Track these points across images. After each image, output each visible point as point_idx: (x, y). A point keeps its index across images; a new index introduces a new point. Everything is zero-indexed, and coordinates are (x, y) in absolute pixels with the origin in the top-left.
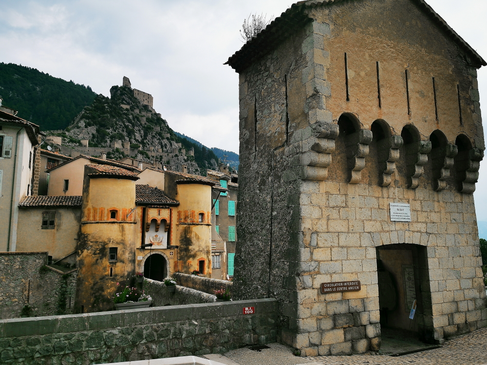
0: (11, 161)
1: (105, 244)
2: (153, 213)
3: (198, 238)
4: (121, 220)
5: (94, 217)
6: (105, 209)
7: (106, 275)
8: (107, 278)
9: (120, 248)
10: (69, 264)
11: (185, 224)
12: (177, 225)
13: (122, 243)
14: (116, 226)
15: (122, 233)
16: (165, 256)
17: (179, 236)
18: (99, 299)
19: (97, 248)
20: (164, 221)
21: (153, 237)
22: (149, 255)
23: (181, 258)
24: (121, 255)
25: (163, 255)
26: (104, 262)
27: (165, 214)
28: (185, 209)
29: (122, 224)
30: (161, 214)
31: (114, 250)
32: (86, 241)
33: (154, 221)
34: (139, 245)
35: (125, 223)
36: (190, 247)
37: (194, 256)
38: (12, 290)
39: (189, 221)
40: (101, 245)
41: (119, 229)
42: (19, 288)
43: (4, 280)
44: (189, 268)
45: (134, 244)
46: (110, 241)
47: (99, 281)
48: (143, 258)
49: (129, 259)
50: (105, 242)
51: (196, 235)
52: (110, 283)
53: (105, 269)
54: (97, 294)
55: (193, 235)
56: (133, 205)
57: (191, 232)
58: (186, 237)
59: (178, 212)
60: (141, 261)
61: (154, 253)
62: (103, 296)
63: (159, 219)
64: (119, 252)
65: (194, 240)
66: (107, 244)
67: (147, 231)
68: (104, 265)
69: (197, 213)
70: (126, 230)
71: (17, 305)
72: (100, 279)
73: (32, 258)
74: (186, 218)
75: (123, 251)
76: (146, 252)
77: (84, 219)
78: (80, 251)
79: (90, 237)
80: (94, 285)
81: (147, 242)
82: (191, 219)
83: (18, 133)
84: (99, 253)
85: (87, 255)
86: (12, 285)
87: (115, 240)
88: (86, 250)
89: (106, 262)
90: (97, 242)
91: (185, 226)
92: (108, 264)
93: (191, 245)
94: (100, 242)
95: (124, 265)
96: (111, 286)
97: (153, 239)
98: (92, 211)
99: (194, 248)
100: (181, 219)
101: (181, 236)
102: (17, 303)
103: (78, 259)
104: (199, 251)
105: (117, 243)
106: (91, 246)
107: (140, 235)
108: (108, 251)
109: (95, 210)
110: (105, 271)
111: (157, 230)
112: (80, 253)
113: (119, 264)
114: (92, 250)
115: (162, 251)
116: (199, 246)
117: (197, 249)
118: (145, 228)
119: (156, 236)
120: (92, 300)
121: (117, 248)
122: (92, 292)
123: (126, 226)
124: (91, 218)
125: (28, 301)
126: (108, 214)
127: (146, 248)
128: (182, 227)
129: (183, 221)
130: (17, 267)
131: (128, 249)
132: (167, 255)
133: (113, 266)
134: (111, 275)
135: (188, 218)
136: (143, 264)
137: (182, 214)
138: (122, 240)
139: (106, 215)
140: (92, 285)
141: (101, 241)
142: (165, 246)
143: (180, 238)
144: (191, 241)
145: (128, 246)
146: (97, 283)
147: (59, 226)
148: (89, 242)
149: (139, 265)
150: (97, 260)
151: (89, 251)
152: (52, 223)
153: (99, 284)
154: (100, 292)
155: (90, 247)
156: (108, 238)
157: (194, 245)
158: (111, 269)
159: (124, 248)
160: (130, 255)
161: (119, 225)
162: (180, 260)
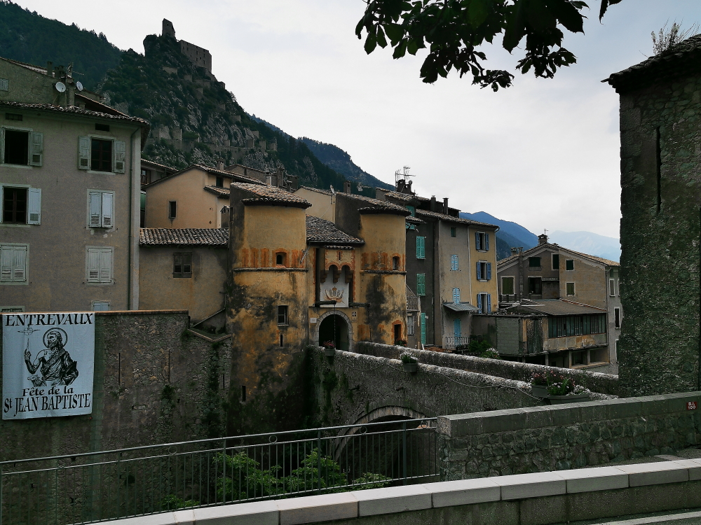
0: (125, 179)
1: (271, 301)
2: (331, 258)
3: (393, 293)
4: (290, 266)
5: (254, 262)
6: (269, 251)
7: (275, 345)
8: (276, 348)
9: (291, 306)
10: (215, 328)
11: (374, 272)
12: (362, 274)
13: (293, 300)
14: (285, 276)
15: (293, 285)
16: (346, 318)
17: (365, 289)
18: (268, 377)
19: (261, 307)
20: (346, 267)
21: (330, 291)
22: (325, 317)
23: (369, 321)
24: (293, 316)
25: (343, 316)
26: (271, 326)
27: (347, 258)
28: (374, 251)
29: (293, 273)
30: (342, 258)
31: (283, 309)
32: (243, 295)
33: (333, 267)
34: (312, 303)
35: (297, 271)
36: (382, 306)
37: (387, 319)
38: (149, 364)
39: (379, 268)
40: (266, 302)
41: (289, 279)
42: (157, 362)
43: (139, 350)
44: (381, 335)
45: (306, 300)
46: (278, 297)
47: (266, 353)
48: (318, 320)
49: (302, 322)
50: (272, 298)
51: (390, 287)
52: (281, 356)
53: (273, 335)
54: (265, 371)
55: (385, 288)
56: (304, 246)
57: (383, 284)
58: (375, 291)
59: (362, 255)
60: (315, 325)
61: (332, 313)
62: (272, 374)
63: (339, 264)
64: (291, 312)
65: (387, 296)
66: (274, 301)
67: (322, 283)
68: (272, 330)
69: (390, 257)
70: (297, 281)
71: (156, 384)
72: (268, 350)
73: (171, 320)
74: (375, 263)
75: (295, 311)
76: (322, 312)
77: (238, 265)
78: (233, 310)
79: (249, 291)
80: (260, 357)
81: (322, 299)
82: (382, 265)
83: (132, 137)
84: (263, 314)
85: (247, 316)
86: (149, 356)
87: (284, 296)
88: (243, 310)
89: (274, 326)
90: (260, 298)
91: (374, 275)
92: (277, 329)
93: (383, 303)
94: (265, 298)
95: (297, 330)
96: (282, 360)
97: (331, 294)
98: (250, 253)
99: (388, 306)
100: (368, 265)
101: (368, 290)
102: (155, 382)
103: (230, 321)
104: (394, 311)
105: (288, 300)
106: (252, 304)
107: (313, 288)
108: (276, 310)
109: (255, 252)
110: (274, 340)
111: (335, 281)
112: (234, 313)
113: (291, 329)
114: (253, 309)
115: (343, 311)
116: (394, 305)
117: (391, 308)
118: (320, 277)
120: (258, 378)
121: (287, 307)
122: (257, 367)
123: (298, 275)
124: (250, 264)
125: (169, 379)
126: (273, 258)
127: (321, 306)
128: (368, 277)
129: (370, 267)
130: (154, 332)
131: (301, 308)
132: (349, 316)
133: (283, 332)
134: (282, 345)
135: (378, 263)
136: (317, 329)
137: (370, 257)
138: (293, 295)
139: (270, 259)
140: (257, 358)
141: (265, 296)
142: (345, 303)
144: (383, 296)
145: (300, 303)
146: (263, 355)
147: (198, 273)
148: (248, 298)
149: (313, 330)
150: (262, 323)
151: (249, 311)
152: (188, 269)
153: (266, 356)
154: (268, 368)
155: (249, 305)
156: (275, 293)
157: (387, 302)
158: (282, 337)
159: (297, 307)
160: (303, 317)
161: (289, 274)
162: (367, 323)
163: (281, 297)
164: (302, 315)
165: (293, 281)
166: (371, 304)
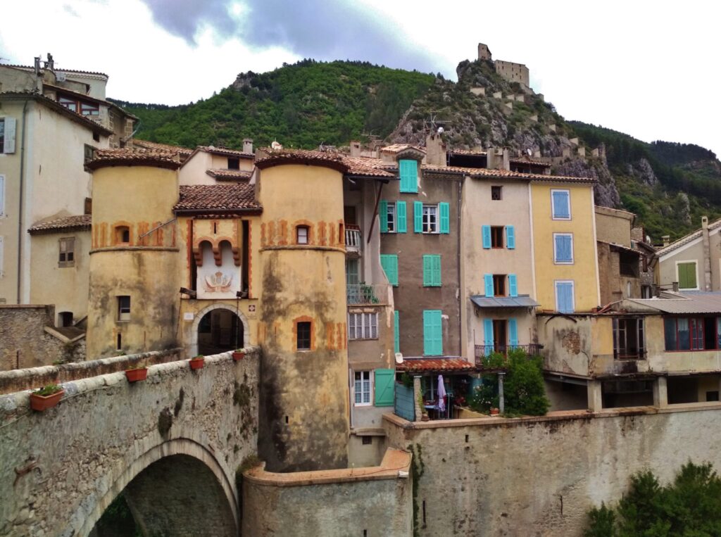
0: (17, 159)
1: (108, 289)
2: (202, 230)
4: (135, 244)
5: (96, 241)
6: (107, 225)
7: (111, 347)
8: (112, 351)
9: (134, 297)
11: (270, 249)
12: (261, 252)
13: (138, 288)
14: (126, 257)
15: (140, 269)
16: (239, 314)
17: (262, 273)
19: (98, 298)
20: (225, 244)
21: (212, 277)
22: (206, 311)
23: (264, 317)
24: (138, 311)
25: (234, 311)
26: (106, 322)
27: (228, 230)
28: (272, 219)
29: (139, 252)
30: (218, 231)
31: (124, 301)
33: (206, 244)
35: (145, 250)
36: (278, 295)
37: (283, 313)
39: (276, 243)
40: (103, 291)
41: (132, 262)
44: (277, 337)
46: (116, 285)
48: (195, 316)
49: (154, 318)
50: (109, 286)
51: (290, 269)
53: (108, 334)
55: (283, 269)
56: (167, 216)
57: (279, 264)
58: (271, 275)
59: (262, 226)
60: (191, 322)
61: (217, 306)
63: (215, 239)
64: (134, 303)
65: (286, 281)
66: (111, 289)
67: (201, 266)
68: (107, 327)
69: (291, 226)
70: (146, 262)
72: (102, 353)
73: (21, 315)
74: (272, 236)
75: (142, 303)
76: (201, 305)
79: (92, 278)
81: (199, 286)
82: (280, 238)
83: (25, 112)
84: (100, 307)
87: (125, 283)
89: (110, 323)
91: (271, 252)
92: (114, 326)
93: (280, 291)
94: (103, 287)
95: (144, 328)
97: (213, 280)
98: (94, 231)
99: (285, 296)
100: (266, 239)
104: (296, 302)
105: (130, 288)
106: (93, 294)
107: (186, 273)
108: (114, 302)
109: (96, 228)
110: (109, 340)
111: (219, 263)
113: (132, 327)
114: (94, 301)
115: (233, 303)
116: (297, 293)
117: (292, 298)
118: (194, 259)
119: (219, 274)
121: (128, 298)
123: (149, 257)
124: (99, 243)
126: (114, 235)
127: (200, 297)
128: (266, 256)
129: (267, 243)
132: (243, 311)
133: (121, 330)
134: (119, 348)
135: (275, 236)
136: (195, 327)
137: (267, 228)
138: (139, 282)
139: (109, 236)
141: (102, 283)
143: (264, 276)
144: (279, 282)
145: (153, 293)
147: (80, 261)
148: (91, 287)
149: (188, 330)
151: (91, 303)
152: (71, 257)
156: (113, 280)
157: (286, 290)
158: (119, 336)
159: (144, 298)
160: (157, 311)
161: (133, 254)
162: (262, 320)
163: (121, 285)
164: (155, 308)
165: (140, 263)
166: (266, 293)
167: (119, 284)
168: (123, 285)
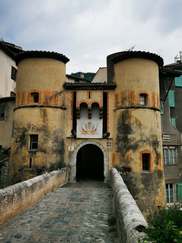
1: (25, 130)
3: (140, 125)
4: (42, 103)
5: (18, 102)
6: (26, 92)
7: (25, 166)
8: (25, 169)
9: (40, 135)
11: (123, 108)
12: (115, 111)
13: (43, 130)
14: (37, 111)
15: (44, 118)
16: (101, 147)
17: (116, 123)
19: (18, 136)
21: (86, 125)
22: (81, 146)
23: (119, 150)
24: (43, 144)
25: (98, 145)
26: (23, 151)
27: (97, 97)
28: (123, 90)
29: (44, 108)
30: (91, 97)
31: (34, 138)
33: (84, 104)
34: (69, 134)
35: (48, 107)
36: (130, 136)
37: (135, 148)
39: (127, 104)
40: (22, 131)
41: (40, 114)
44: (129, 162)
45: (63, 132)
46: (30, 128)
47: (18, 173)
48: (75, 148)
49: (52, 148)
50: (25, 128)
51: (137, 120)
53: (24, 158)
55: (132, 120)
56: (60, 88)
57: (130, 117)
58: (123, 124)
59: (115, 95)
60: (73, 152)
61: (88, 143)
63: (89, 102)
64: (40, 140)
65: (134, 127)
66: (27, 130)
67: (79, 118)
68: (24, 154)
69: (137, 94)
70: (48, 115)
72: (20, 171)
74: (124, 99)
75: (45, 139)
76: (79, 142)
79: (15, 124)
81: (79, 131)
82: (129, 101)
84: (19, 141)
87: (35, 126)
89: (25, 151)
91: (123, 110)
92: (27, 153)
93: (130, 134)
94: (21, 129)
95: (46, 155)
97: (86, 127)
99: (135, 136)
100: (119, 103)
101: (119, 124)
104: (141, 140)
105: (38, 130)
106: (15, 134)
108: (28, 138)
109: (19, 95)
110: (24, 162)
111: (90, 117)
113: (39, 154)
114: (15, 138)
115: (98, 141)
116: (142, 135)
117: (138, 138)
121: (37, 135)
123: (49, 111)
126: (28, 97)
128: (119, 112)
129: (120, 105)
131: (52, 137)
132: (103, 146)
133: (32, 156)
134: (30, 167)
135: (126, 100)
136: (75, 156)
137: (120, 96)
138: (44, 126)
139: (26, 98)
141: (21, 127)
143: (117, 125)
144: (130, 128)
145: (52, 133)
146: (16, 174)
150: (18, 148)
152: (3, 115)
153: (18, 176)
156: (28, 124)
157: (134, 133)
158: (31, 160)
159: (47, 136)
160: (54, 144)
161: (41, 109)
162: (117, 152)
164: (52, 143)
165: (44, 115)
166: (120, 135)
167: (32, 127)
168: (34, 128)
